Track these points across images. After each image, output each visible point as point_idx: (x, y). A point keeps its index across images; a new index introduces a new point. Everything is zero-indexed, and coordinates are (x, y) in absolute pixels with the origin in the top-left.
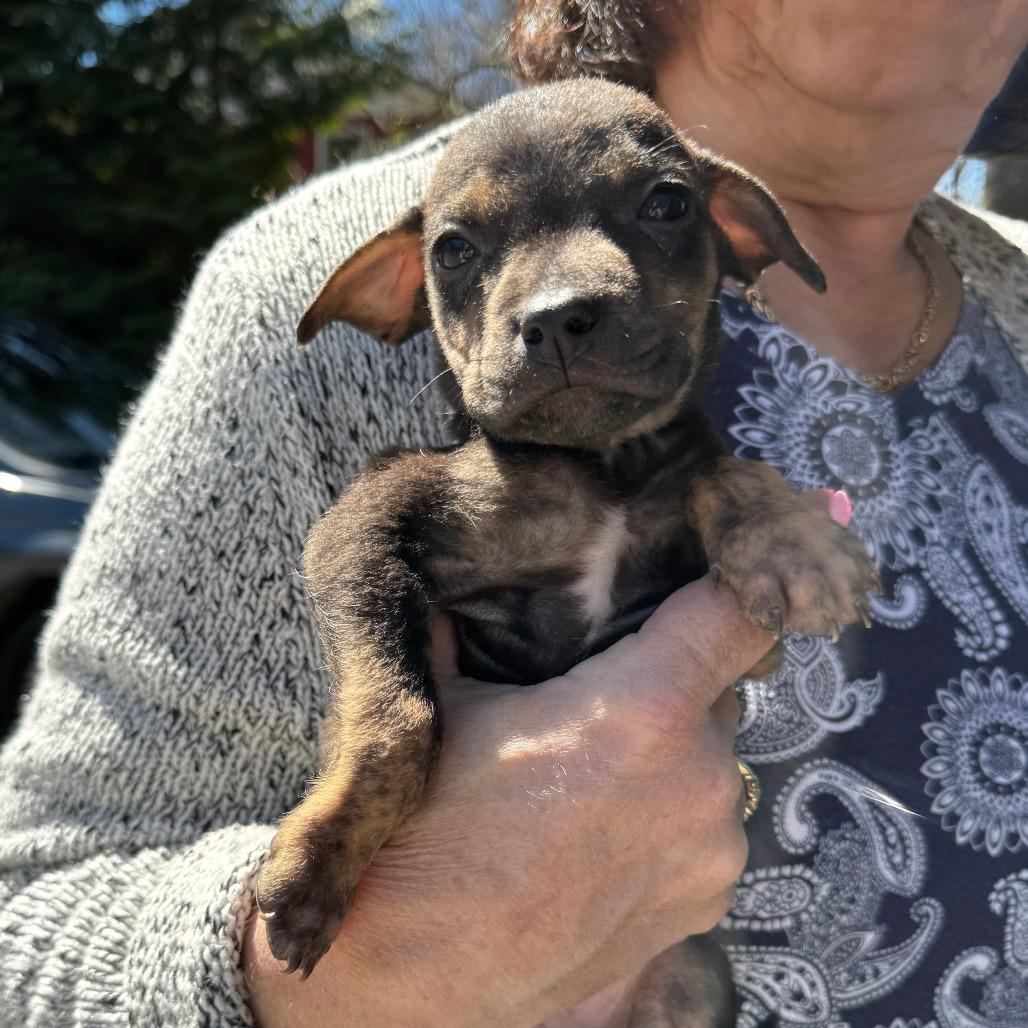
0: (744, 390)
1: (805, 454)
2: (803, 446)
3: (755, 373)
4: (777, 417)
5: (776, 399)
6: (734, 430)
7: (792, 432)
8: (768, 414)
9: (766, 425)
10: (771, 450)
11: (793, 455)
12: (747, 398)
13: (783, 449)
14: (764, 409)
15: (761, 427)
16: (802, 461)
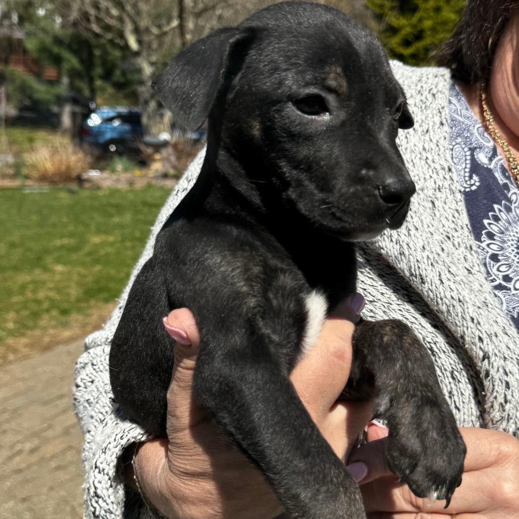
0: (496, 206)
1: (515, 246)
2: (515, 242)
3: (503, 202)
4: (507, 224)
5: (509, 217)
6: (486, 222)
7: (512, 234)
8: (504, 222)
9: (501, 226)
10: (500, 237)
11: (509, 244)
12: (497, 210)
13: (506, 239)
14: (503, 219)
15: (499, 225)
16: (512, 248)
